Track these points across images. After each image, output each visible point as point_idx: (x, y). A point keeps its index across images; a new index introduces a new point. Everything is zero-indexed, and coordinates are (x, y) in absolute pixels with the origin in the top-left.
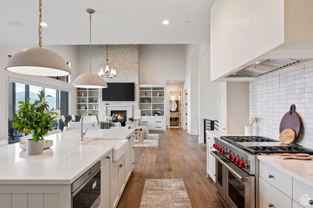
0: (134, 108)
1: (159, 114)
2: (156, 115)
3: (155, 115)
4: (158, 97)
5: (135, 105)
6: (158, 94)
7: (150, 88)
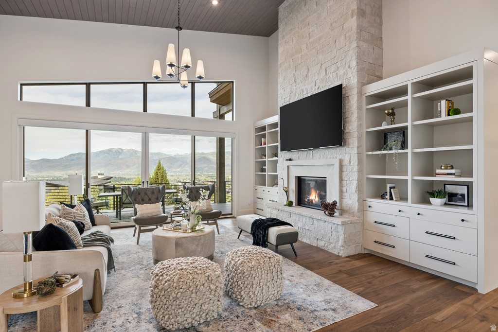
0: (345, 169)
1: (452, 199)
2: (436, 201)
3: (432, 200)
4: (444, 117)
5: (346, 159)
6: (443, 105)
7: (402, 91)
